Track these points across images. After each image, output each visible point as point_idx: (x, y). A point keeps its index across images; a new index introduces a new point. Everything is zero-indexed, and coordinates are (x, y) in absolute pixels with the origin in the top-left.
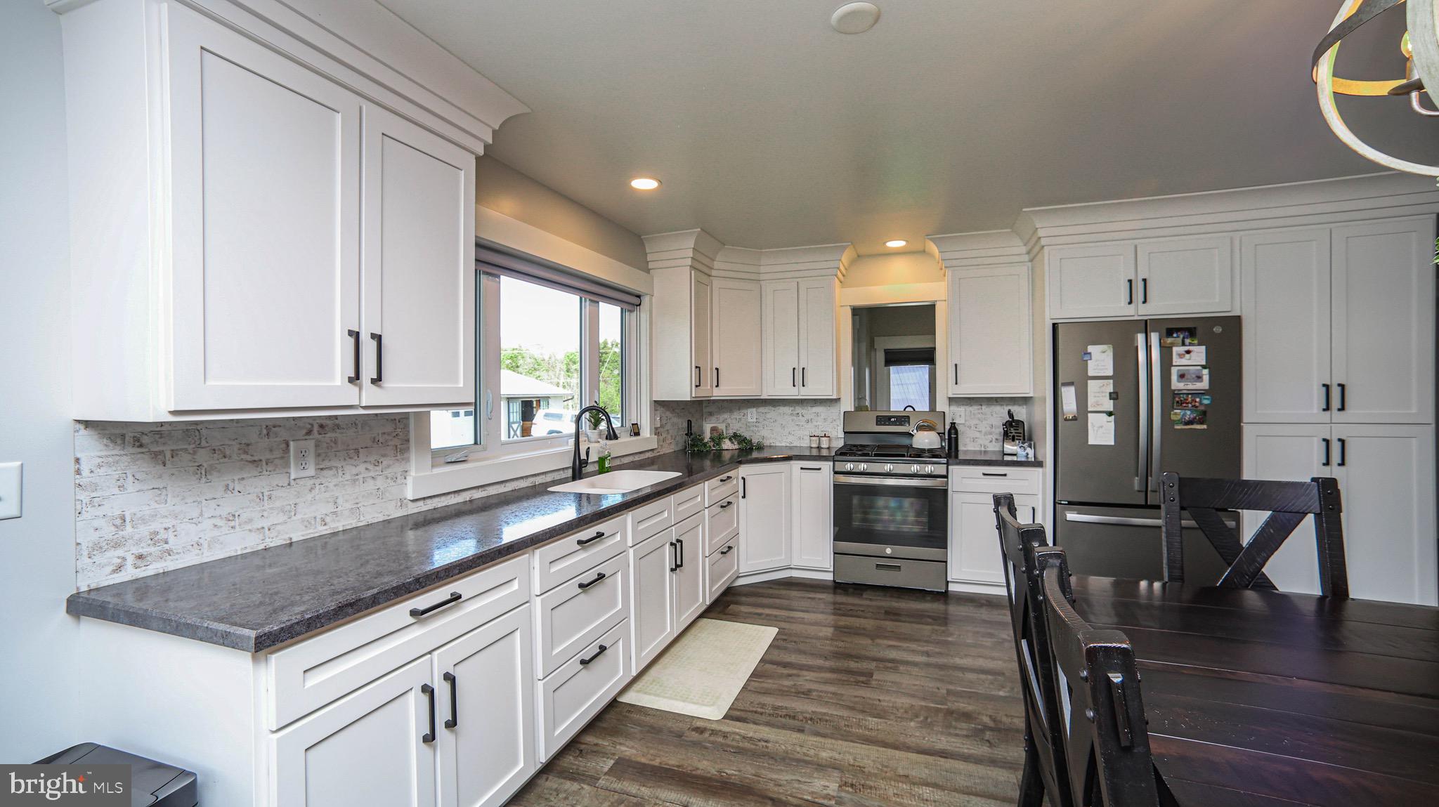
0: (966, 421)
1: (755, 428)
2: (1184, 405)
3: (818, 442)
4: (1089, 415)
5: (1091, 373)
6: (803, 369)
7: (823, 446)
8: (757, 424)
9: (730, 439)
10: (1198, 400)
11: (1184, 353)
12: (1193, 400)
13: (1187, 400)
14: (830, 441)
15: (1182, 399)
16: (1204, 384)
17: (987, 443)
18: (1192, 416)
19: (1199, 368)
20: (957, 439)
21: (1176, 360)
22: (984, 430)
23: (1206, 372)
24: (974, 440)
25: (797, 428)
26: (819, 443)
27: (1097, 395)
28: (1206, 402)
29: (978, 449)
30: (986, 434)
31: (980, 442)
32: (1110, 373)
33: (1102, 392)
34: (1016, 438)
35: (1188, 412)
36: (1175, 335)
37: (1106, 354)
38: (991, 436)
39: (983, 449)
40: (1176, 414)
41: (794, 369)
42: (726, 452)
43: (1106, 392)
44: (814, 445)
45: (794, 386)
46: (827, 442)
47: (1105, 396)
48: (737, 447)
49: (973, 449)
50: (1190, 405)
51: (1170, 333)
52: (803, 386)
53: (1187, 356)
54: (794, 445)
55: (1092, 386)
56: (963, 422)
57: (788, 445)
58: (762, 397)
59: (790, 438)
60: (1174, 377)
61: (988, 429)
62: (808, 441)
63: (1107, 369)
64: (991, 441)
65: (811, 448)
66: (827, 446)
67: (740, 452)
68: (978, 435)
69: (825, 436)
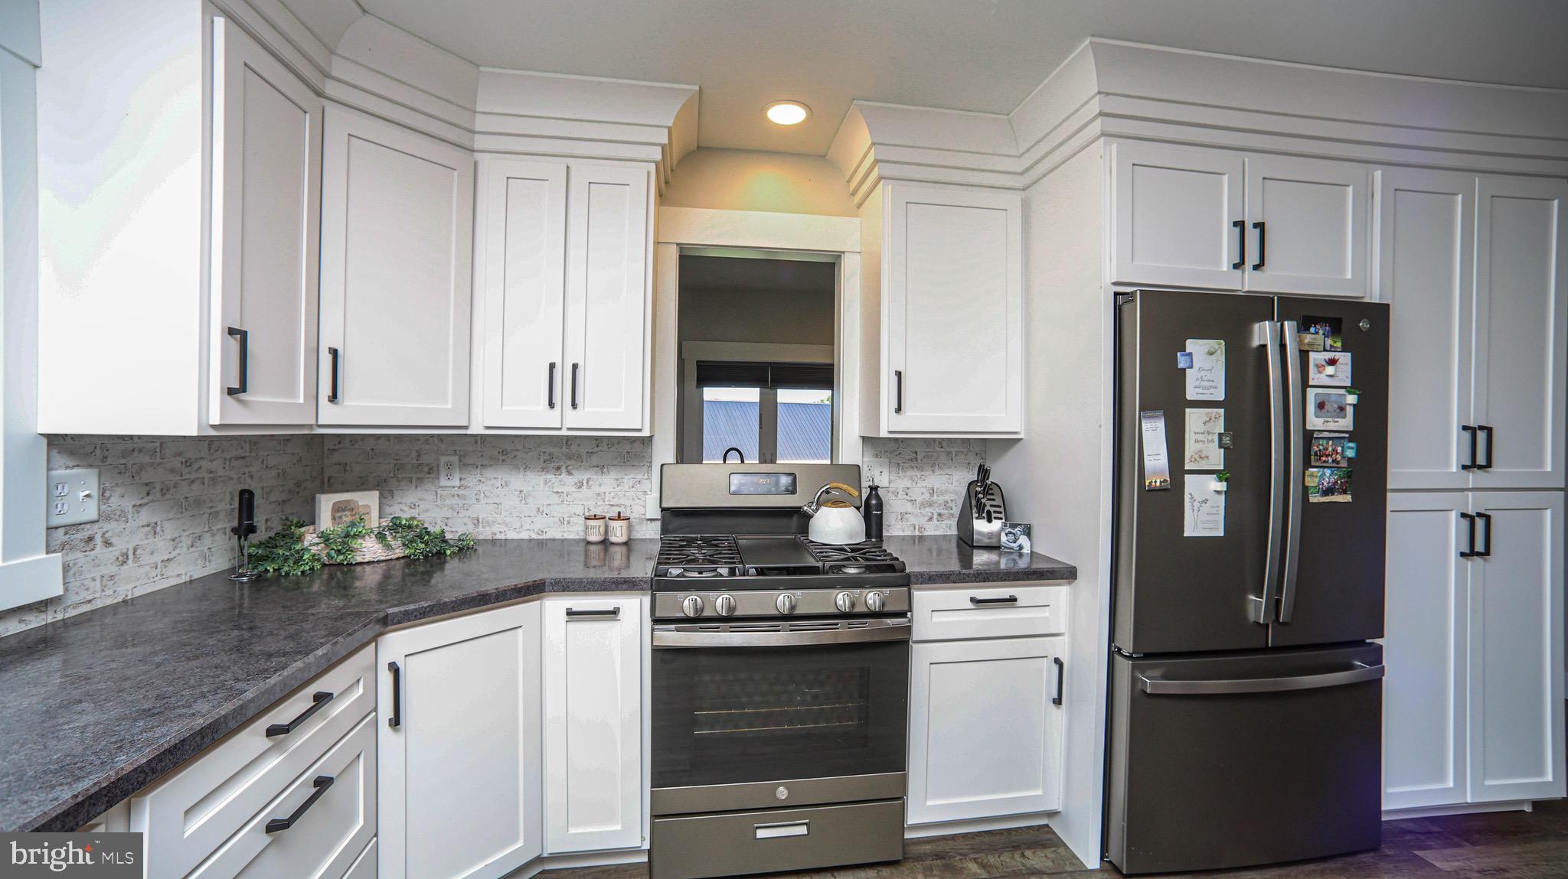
0: (890, 482)
1: (456, 501)
2: (1324, 459)
3: (602, 530)
4: (1187, 477)
5: (1191, 394)
6: (575, 367)
7: (613, 539)
8: (461, 492)
9: (381, 537)
10: (1339, 449)
11: (1324, 363)
12: (1333, 450)
13: (1327, 449)
14: (630, 528)
15: (1321, 448)
16: (1346, 423)
17: (923, 521)
18: (1332, 480)
19: (1342, 391)
20: (880, 517)
21: (1314, 377)
22: (919, 499)
23: (1352, 399)
24: (903, 516)
25: (555, 499)
26: (606, 532)
27: (1201, 437)
28: (1351, 453)
29: (908, 533)
30: (923, 505)
31: (913, 520)
32: (1220, 396)
33: (1209, 433)
34: (994, 515)
35: (1328, 472)
36: (1312, 330)
37: (1213, 357)
38: (931, 510)
39: (917, 533)
40: (1312, 475)
41: (552, 366)
42: (367, 568)
43: (1213, 434)
44: (593, 538)
45: (551, 405)
46: (624, 530)
47: (1212, 441)
48: (399, 552)
49: (901, 533)
50: (1330, 460)
51: (1305, 325)
52: (574, 405)
53: (1330, 370)
54: (548, 536)
55: (1194, 418)
56: (886, 484)
57: (534, 536)
58: (469, 432)
59: (540, 523)
60: (1311, 408)
61: (927, 496)
62: (582, 528)
63: (1216, 387)
64: (930, 519)
65: (589, 543)
66: (624, 539)
67: (408, 565)
68: (909, 507)
69: (619, 517)
